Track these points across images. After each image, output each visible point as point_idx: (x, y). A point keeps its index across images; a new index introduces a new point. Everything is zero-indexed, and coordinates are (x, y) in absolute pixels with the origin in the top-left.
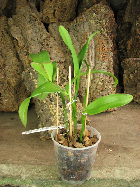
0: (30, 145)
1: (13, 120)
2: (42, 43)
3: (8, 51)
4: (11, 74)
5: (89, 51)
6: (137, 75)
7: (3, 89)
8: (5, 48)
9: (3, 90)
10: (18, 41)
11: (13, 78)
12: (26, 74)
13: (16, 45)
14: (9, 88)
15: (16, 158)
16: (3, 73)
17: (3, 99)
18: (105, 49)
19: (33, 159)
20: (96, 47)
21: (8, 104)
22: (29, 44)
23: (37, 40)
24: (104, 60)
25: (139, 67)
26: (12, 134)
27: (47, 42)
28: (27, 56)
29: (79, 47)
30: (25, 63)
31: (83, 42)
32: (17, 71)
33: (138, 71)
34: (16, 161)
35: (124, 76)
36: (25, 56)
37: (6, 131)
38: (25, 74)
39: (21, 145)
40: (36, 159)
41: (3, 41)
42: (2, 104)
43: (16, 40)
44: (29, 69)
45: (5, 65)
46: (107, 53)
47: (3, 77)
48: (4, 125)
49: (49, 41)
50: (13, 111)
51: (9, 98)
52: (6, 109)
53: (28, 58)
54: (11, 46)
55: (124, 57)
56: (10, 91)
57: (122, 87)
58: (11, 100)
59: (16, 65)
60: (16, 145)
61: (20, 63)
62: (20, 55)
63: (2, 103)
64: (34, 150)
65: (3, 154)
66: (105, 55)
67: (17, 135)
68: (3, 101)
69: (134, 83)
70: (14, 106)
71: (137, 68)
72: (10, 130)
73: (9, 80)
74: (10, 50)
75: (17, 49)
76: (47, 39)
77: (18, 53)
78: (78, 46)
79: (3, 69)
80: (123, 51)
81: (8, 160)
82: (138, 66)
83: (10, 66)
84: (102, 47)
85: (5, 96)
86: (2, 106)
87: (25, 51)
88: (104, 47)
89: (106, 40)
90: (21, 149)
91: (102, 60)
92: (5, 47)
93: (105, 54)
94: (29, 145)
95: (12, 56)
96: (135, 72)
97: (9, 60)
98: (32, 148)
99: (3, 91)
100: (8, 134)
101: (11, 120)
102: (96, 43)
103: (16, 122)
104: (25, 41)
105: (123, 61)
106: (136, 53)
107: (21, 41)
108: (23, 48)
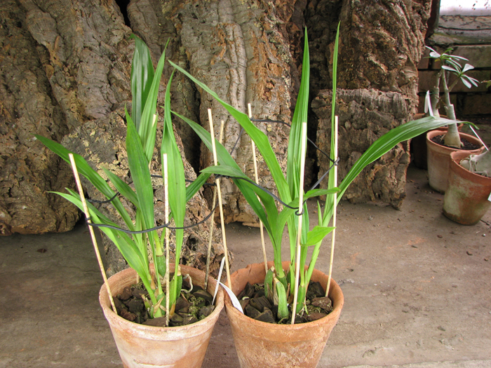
0: (87, 318)
1: (45, 254)
2: (112, 54)
3: (22, 77)
4: (35, 138)
5: (230, 75)
6: (349, 134)
7: (15, 177)
8: (16, 68)
9: (16, 181)
10: (50, 50)
11: (40, 149)
12: (72, 141)
13: (43, 60)
14: (30, 175)
15: (57, 353)
16: (13, 137)
17: (18, 204)
18: (272, 69)
19: (97, 353)
20: (249, 63)
21: (30, 216)
22: (77, 60)
23: (97, 48)
24: (268, 98)
25: (354, 114)
26: (42, 291)
27: (123, 50)
28: (74, 92)
29: (206, 62)
30: (70, 110)
31: (216, 50)
32: (50, 130)
33: (351, 123)
34: (56, 361)
35: (318, 135)
36: (68, 91)
37: (30, 284)
38: (69, 141)
39: (67, 319)
40: (103, 354)
41: (7, 48)
42: (15, 216)
43: (44, 46)
44: (78, 129)
45: (16, 115)
46: (278, 78)
47: (13, 147)
48: (22, 269)
49: (131, 46)
50: (43, 232)
51: (32, 201)
52: (25, 227)
53: (76, 96)
54: (31, 63)
55: (320, 83)
56: (33, 183)
57: (313, 160)
58: (37, 205)
59: (46, 115)
60: (54, 319)
61: (57, 107)
62: (56, 89)
63: (14, 214)
64: (97, 331)
65: (24, 345)
66: (270, 86)
67: (56, 293)
68: (16, 208)
69: (343, 153)
70: (46, 221)
71: (349, 115)
72: (39, 281)
73: (29, 155)
74: (30, 73)
75: (47, 72)
76: (124, 43)
77: (51, 81)
78: (204, 60)
79: (14, 126)
80: (319, 68)
81: (36, 359)
82: (353, 112)
83: (29, 116)
84: (263, 64)
85: (21, 197)
86: (15, 221)
87: (67, 78)
88: (270, 62)
89: (275, 44)
90: (67, 330)
91: (263, 97)
92: (14, 66)
93: (271, 82)
94: (86, 320)
95: (36, 89)
96: (345, 127)
97: (27, 101)
98: (93, 325)
99: (17, 184)
100: (34, 291)
101: (40, 255)
102: (248, 52)
103: (52, 260)
104: (66, 49)
105: (317, 98)
106: (350, 74)
107: (58, 51)
108: (63, 70)
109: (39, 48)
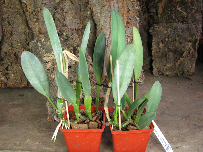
0: (36, 126)
1: (22, 97)
2: (56, 7)
3: (16, 17)
4: (20, 44)
5: (110, 16)
6: (167, 44)
7: (9, 62)
8: (13, 14)
9: (10, 63)
10: (27, 5)
11: (21, 49)
12: (34, 44)
13: (25, 10)
14: (16, 60)
15: (18, 142)
16: (10, 44)
17: (10, 73)
18: (130, 13)
19: (37, 143)
20: (120, 11)
21: (15, 79)
22: (39, 9)
23: (49, 4)
24: (128, 27)
25: (170, 34)
26: (18, 113)
27: (61, 5)
28: (37, 23)
29: (99, 11)
30: (35, 31)
31: (104, 5)
32: (27, 41)
33: (169, 38)
34: (17, 146)
35: (152, 44)
36: (35, 23)
37: (13, 110)
38: (32, 44)
39: (26, 127)
40: (40, 144)
41: (10, 5)
42: (9, 79)
43: (25, 3)
44: (36, 39)
45: (12, 34)
46: (133, 17)
47: (10, 48)
48: (11, 103)
49: (65, 4)
50: (21, 86)
51: (17, 72)
52: (13, 84)
53: (38, 25)
54: (20, 11)
55: (154, 22)
56: (17, 64)
57: (151, 57)
58: (19, 74)
59: (25, 34)
60: (21, 126)
61: (30, 31)
62: (30, 22)
63: (9, 78)
64: (39, 132)
65: (4, 138)
66: (129, 21)
67: (24, 114)
68: (9, 76)
69: (165, 53)
70: (23, 81)
71: (168, 35)
72: (17, 109)
73: (16, 52)
74: (19, 16)
75: (26, 15)
76: (62, 2)
77: (28, 19)
78: (99, 10)
79: (10, 39)
80: (154, 15)
81: (8, 144)
83: (18, 35)
84: (126, 11)
85: (12, 70)
86: (8, 81)
87: (34, 17)
88: (130, 10)
89: (132, 2)
90: (25, 132)
91: (126, 26)
92: (12, 13)
93: (130, 19)
94: (35, 127)
95: (21, 23)
96: (165, 41)
97: (17, 28)
98: (38, 130)
99: (10, 65)
100: (14, 113)
101: (20, 97)
102: (119, 6)
103: (25, 100)
104: (35, 4)
105: (152, 27)
106: (168, 17)
107: (31, 5)
108: (33, 13)
109: (23, 4)
